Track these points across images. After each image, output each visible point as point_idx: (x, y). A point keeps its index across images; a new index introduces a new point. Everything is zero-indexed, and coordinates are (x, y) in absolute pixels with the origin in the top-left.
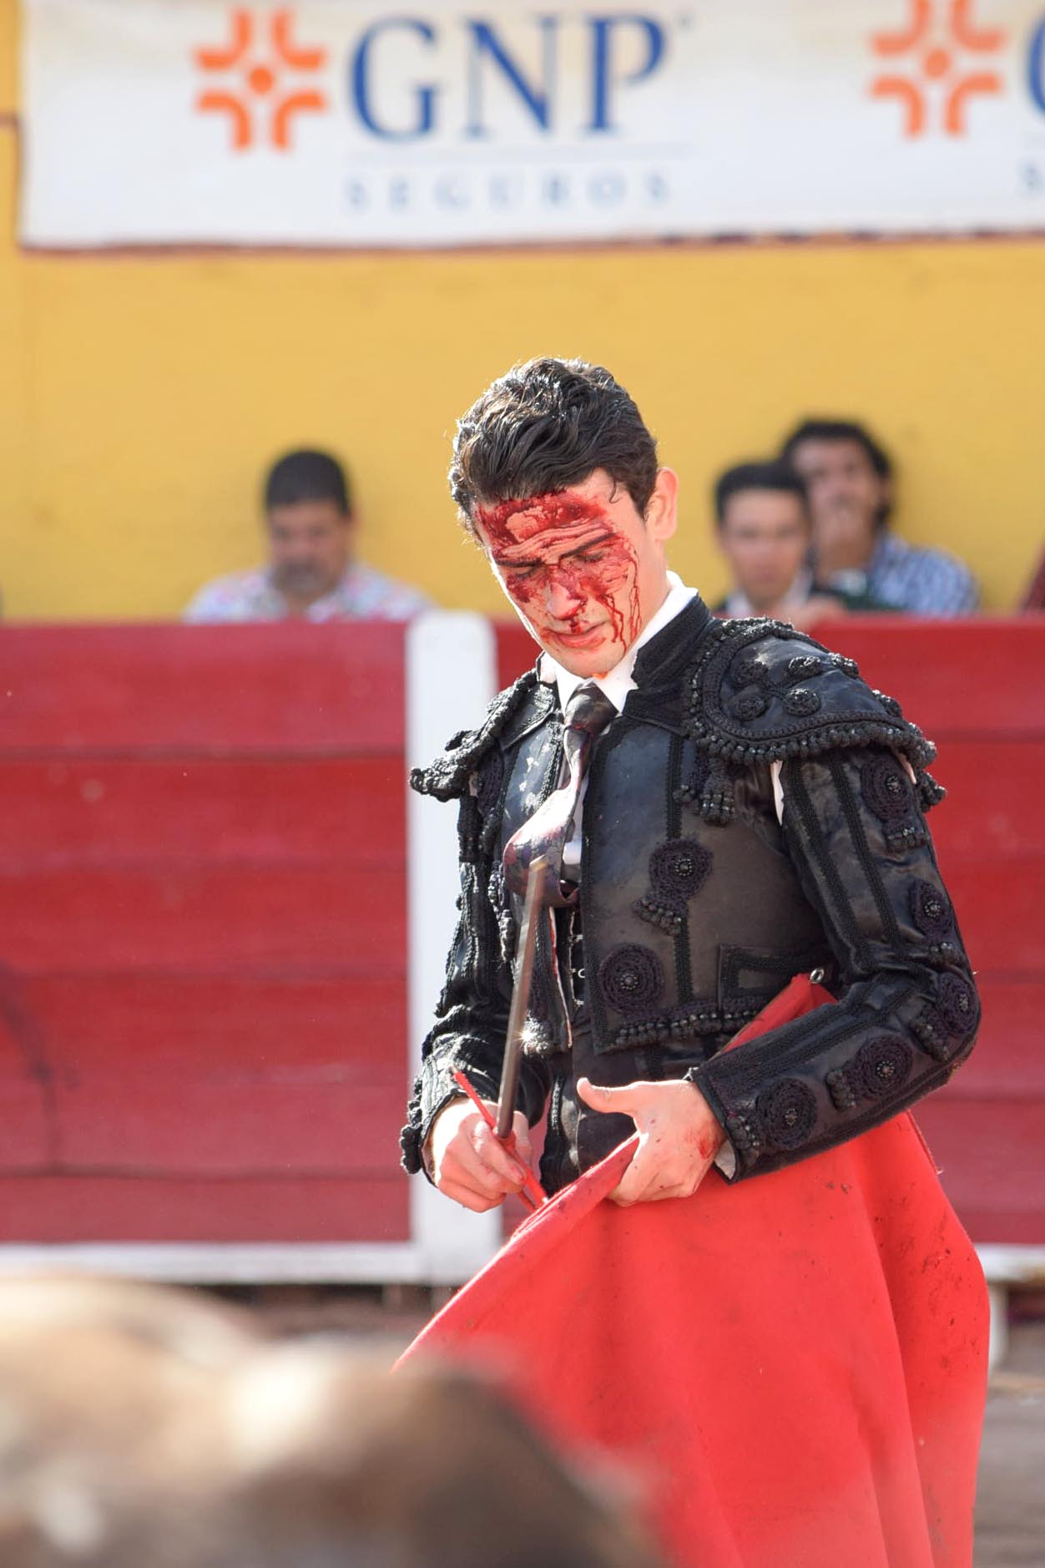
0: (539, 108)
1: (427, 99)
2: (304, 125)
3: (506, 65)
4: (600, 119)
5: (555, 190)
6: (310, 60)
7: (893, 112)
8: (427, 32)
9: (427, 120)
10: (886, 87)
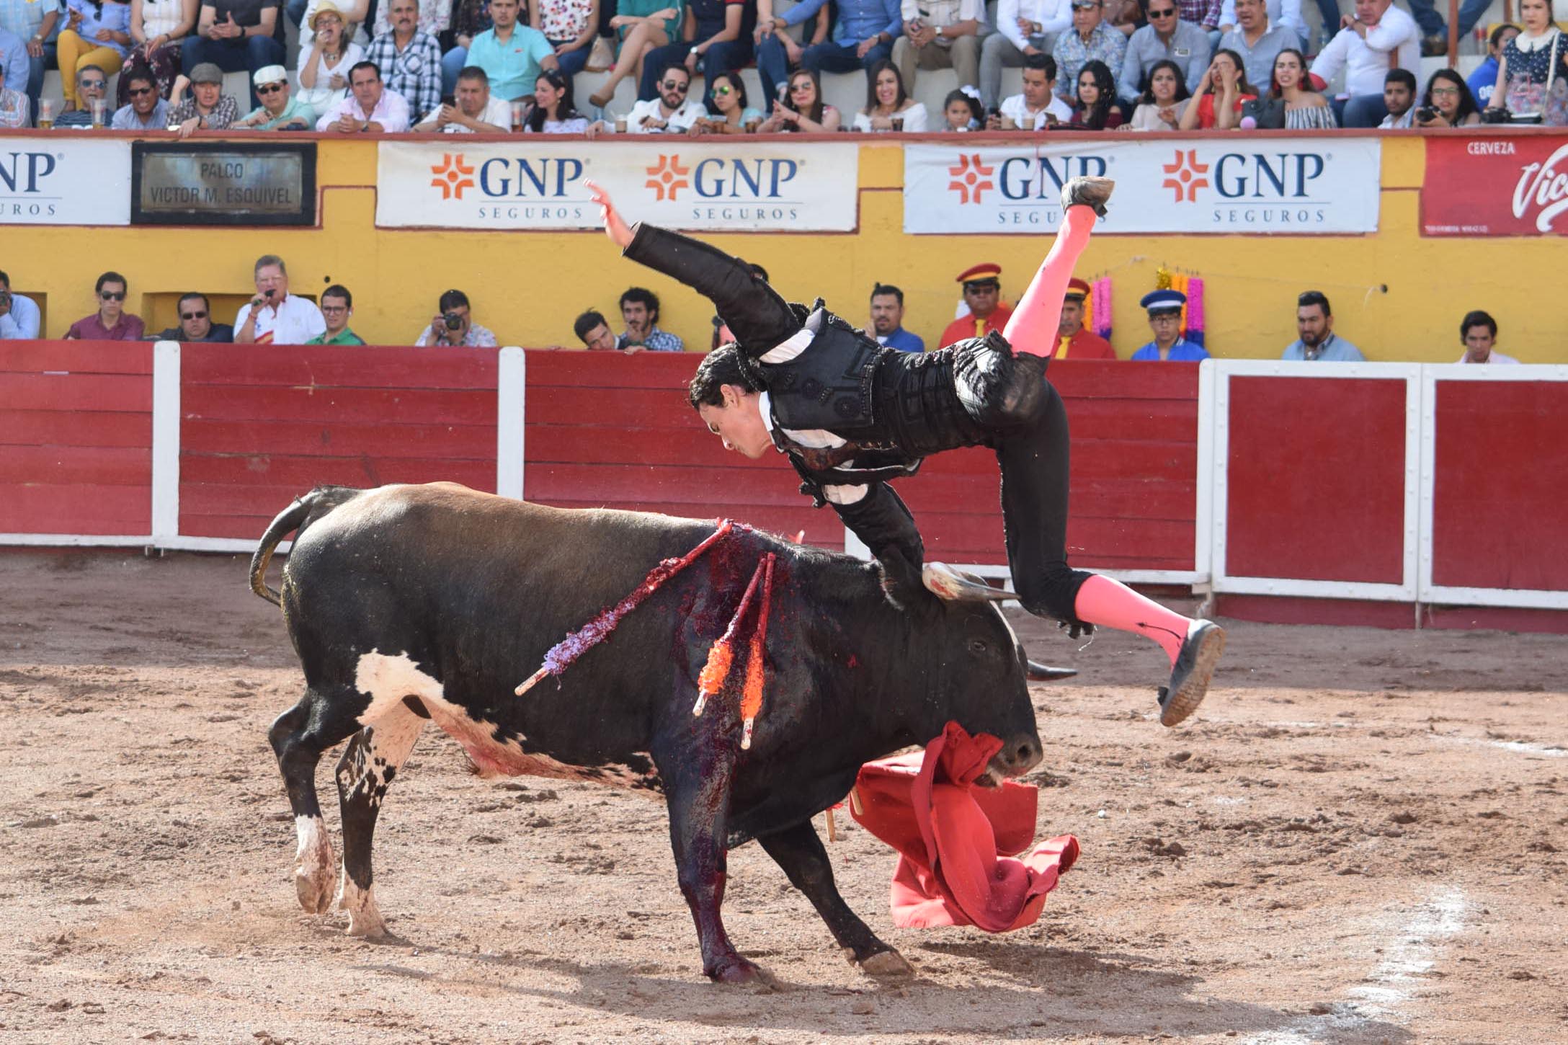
0: (541, 188)
1: (505, 183)
2: (466, 191)
3: (531, 173)
4: (560, 192)
5: (545, 213)
6: (469, 171)
7: (653, 192)
8: (506, 163)
9: (505, 191)
10: (650, 184)
